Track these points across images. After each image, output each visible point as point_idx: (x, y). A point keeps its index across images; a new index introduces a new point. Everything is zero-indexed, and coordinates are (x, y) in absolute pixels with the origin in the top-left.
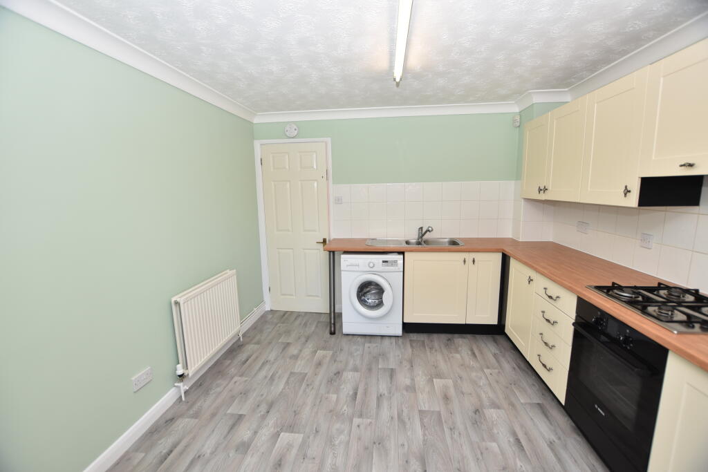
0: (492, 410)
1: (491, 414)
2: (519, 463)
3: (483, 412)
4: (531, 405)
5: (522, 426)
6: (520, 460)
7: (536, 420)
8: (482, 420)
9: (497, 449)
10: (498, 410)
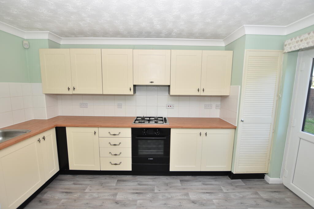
0: (117, 197)
1: (119, 197)
2: (148, 196)
3: (118, 200)
4: (117, 183)
5: (130, 189)
6: (147, 195)
7: (127, 185)
8: (124, 202)
9: (141, 201)
10: (118, 194)
